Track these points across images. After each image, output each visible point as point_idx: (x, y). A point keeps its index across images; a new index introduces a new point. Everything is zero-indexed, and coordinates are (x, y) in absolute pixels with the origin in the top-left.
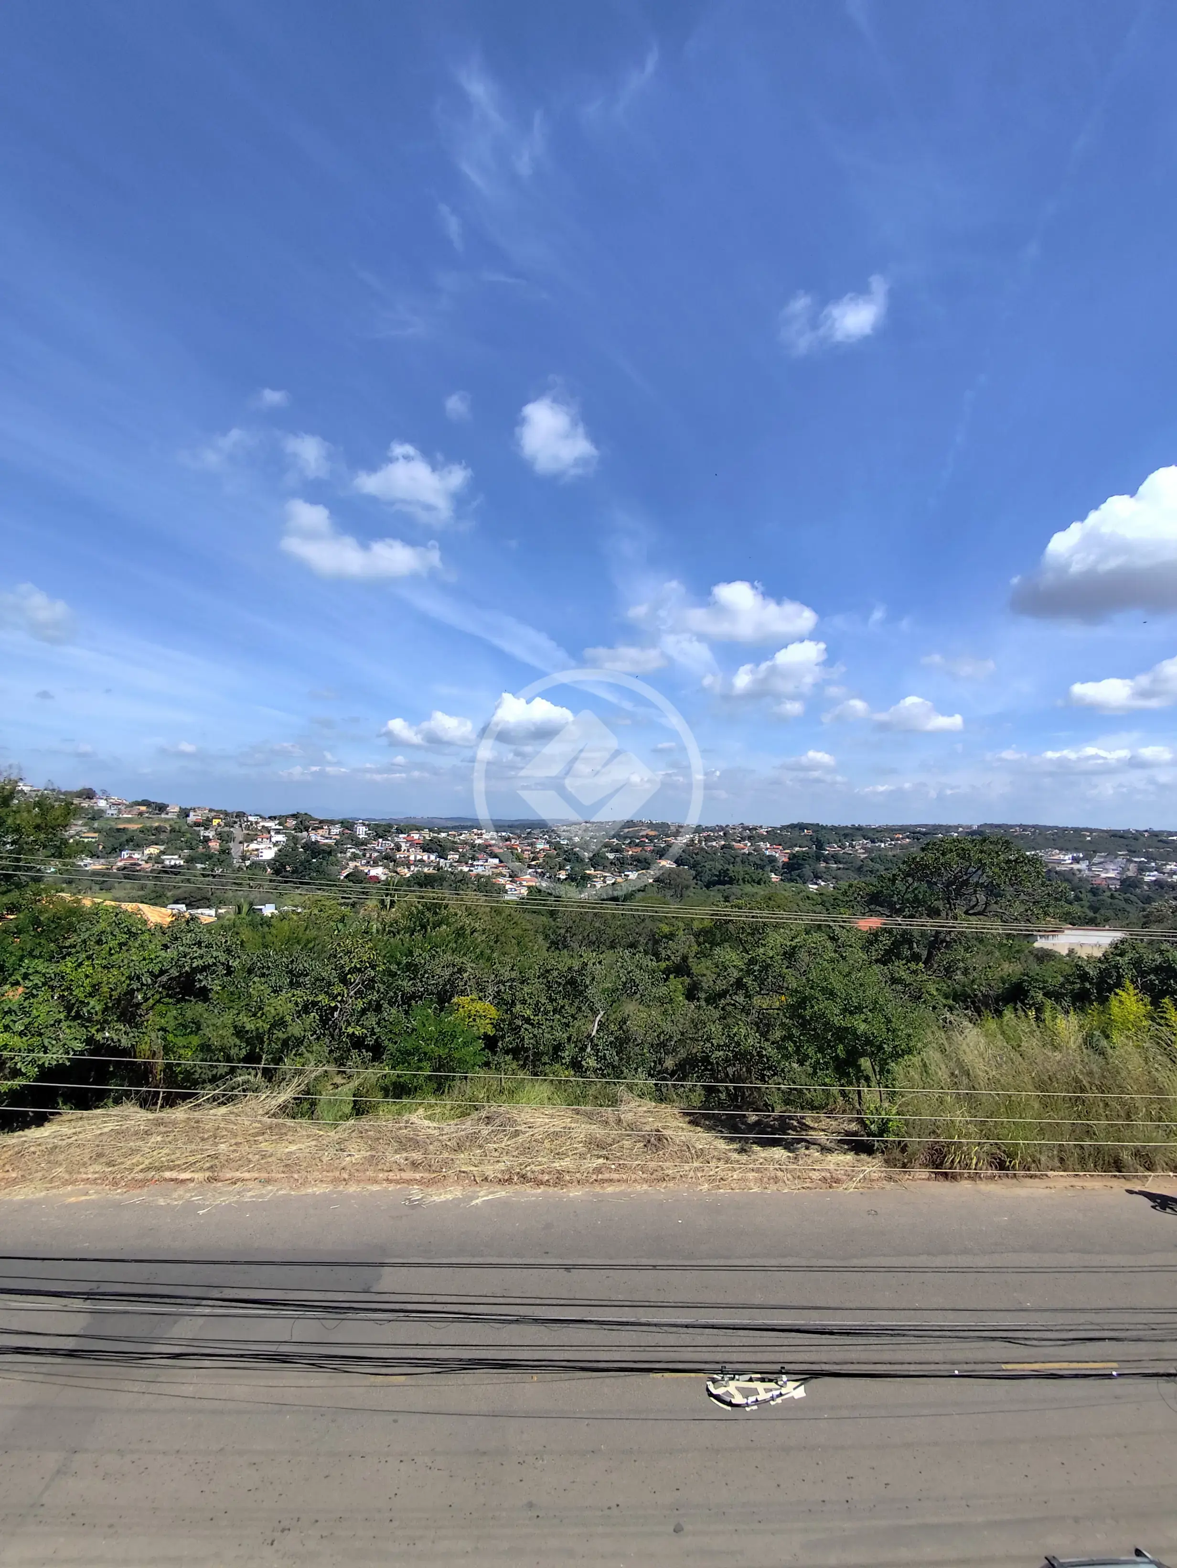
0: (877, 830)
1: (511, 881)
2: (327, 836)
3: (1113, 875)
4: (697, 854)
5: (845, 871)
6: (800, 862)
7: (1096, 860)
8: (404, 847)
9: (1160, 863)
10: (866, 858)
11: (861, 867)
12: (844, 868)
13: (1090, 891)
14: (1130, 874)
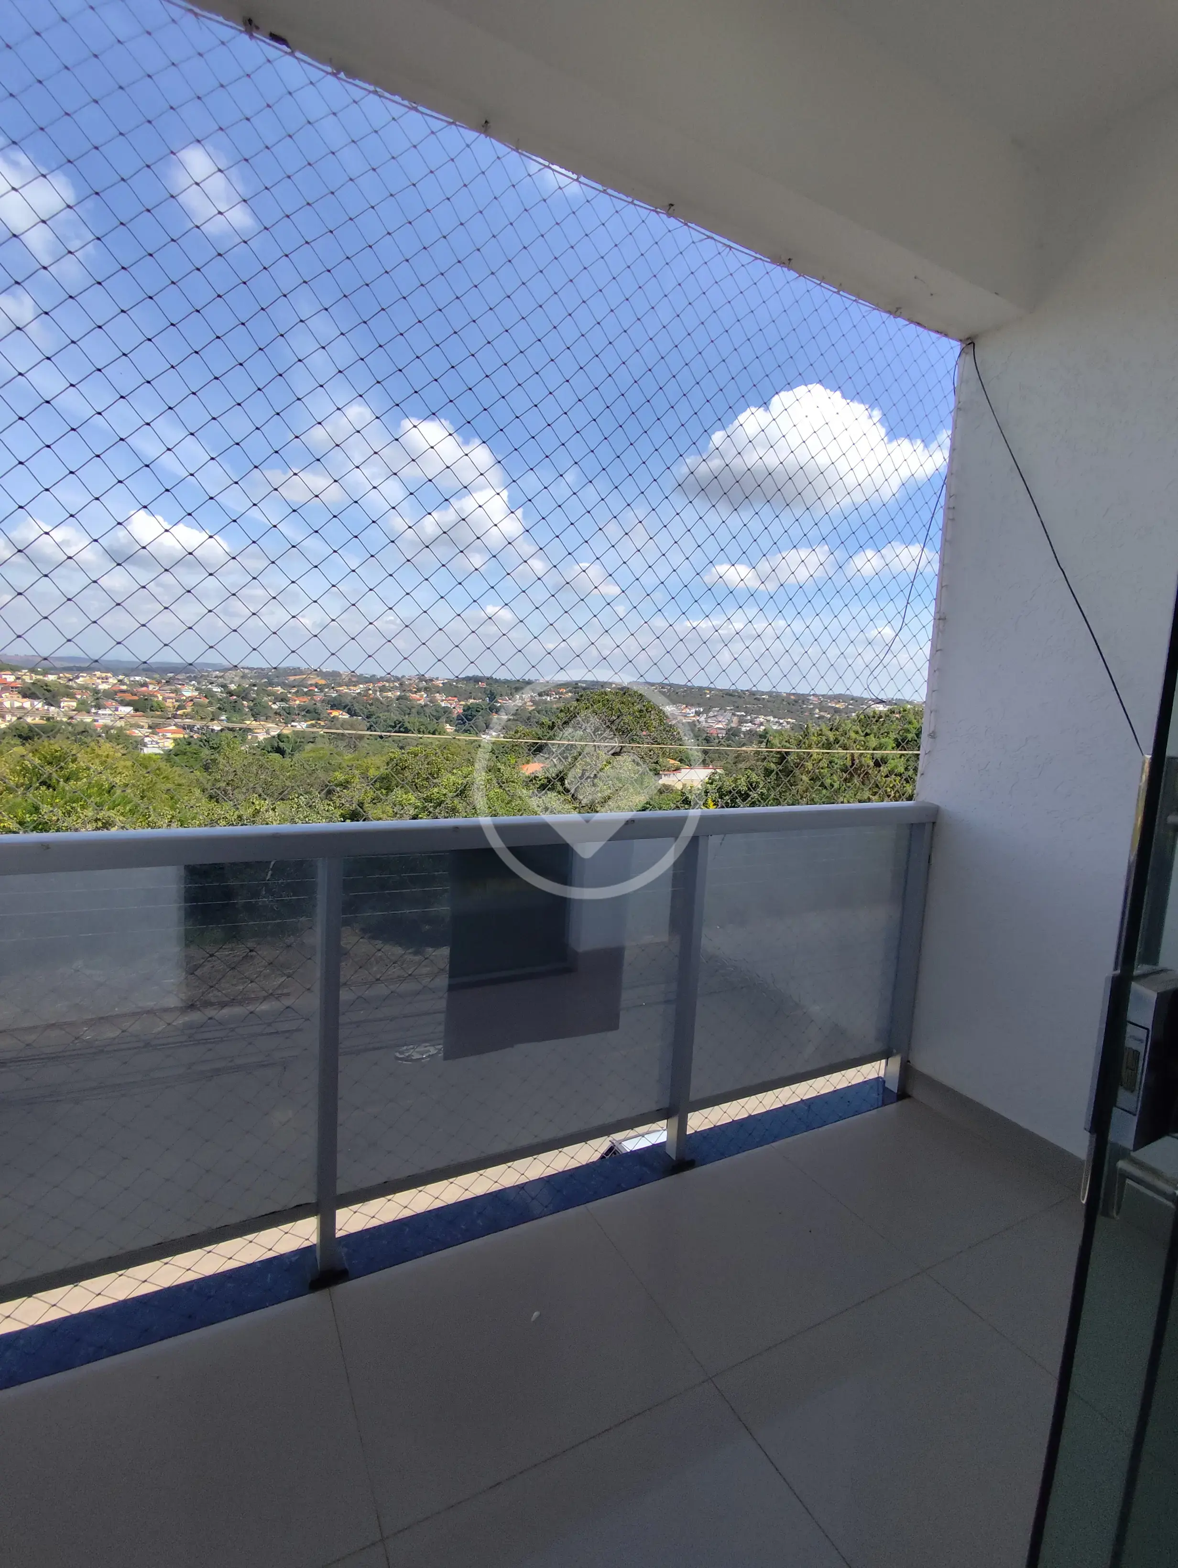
1: (151, 733)
3: (721, 726)
4: (371, 705)
6: (474, 713)
7: (711, 714)
14: (733, 725)
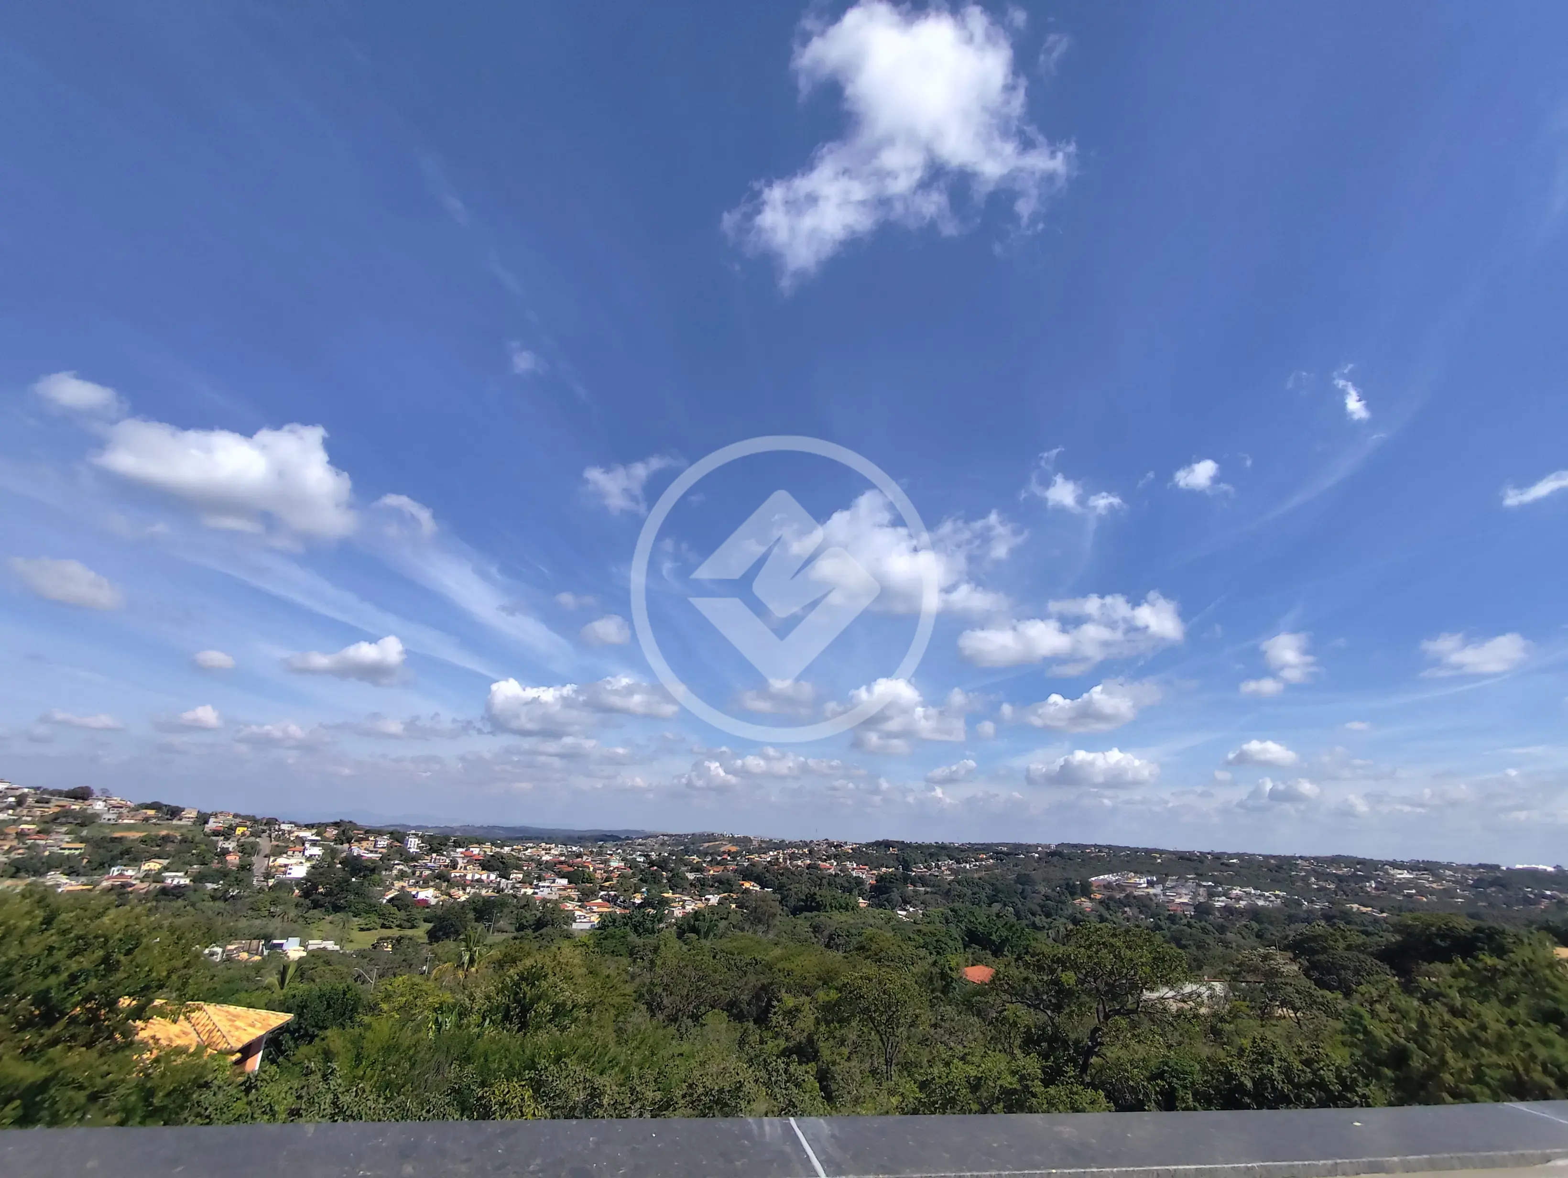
0: (962, 849)
1: (580, 906)
2: (372, 849)
3: (1186, 901)
4: (782, 874)
5: (933, 896)
6: (888, 885)
7: (1169, 884)
8: (461, 863)
9: (1226, 887)
10: (953, 881)
11: (949, 890)
12: (932, 893)
13: (1168, 919)
14: (1202, 900)
